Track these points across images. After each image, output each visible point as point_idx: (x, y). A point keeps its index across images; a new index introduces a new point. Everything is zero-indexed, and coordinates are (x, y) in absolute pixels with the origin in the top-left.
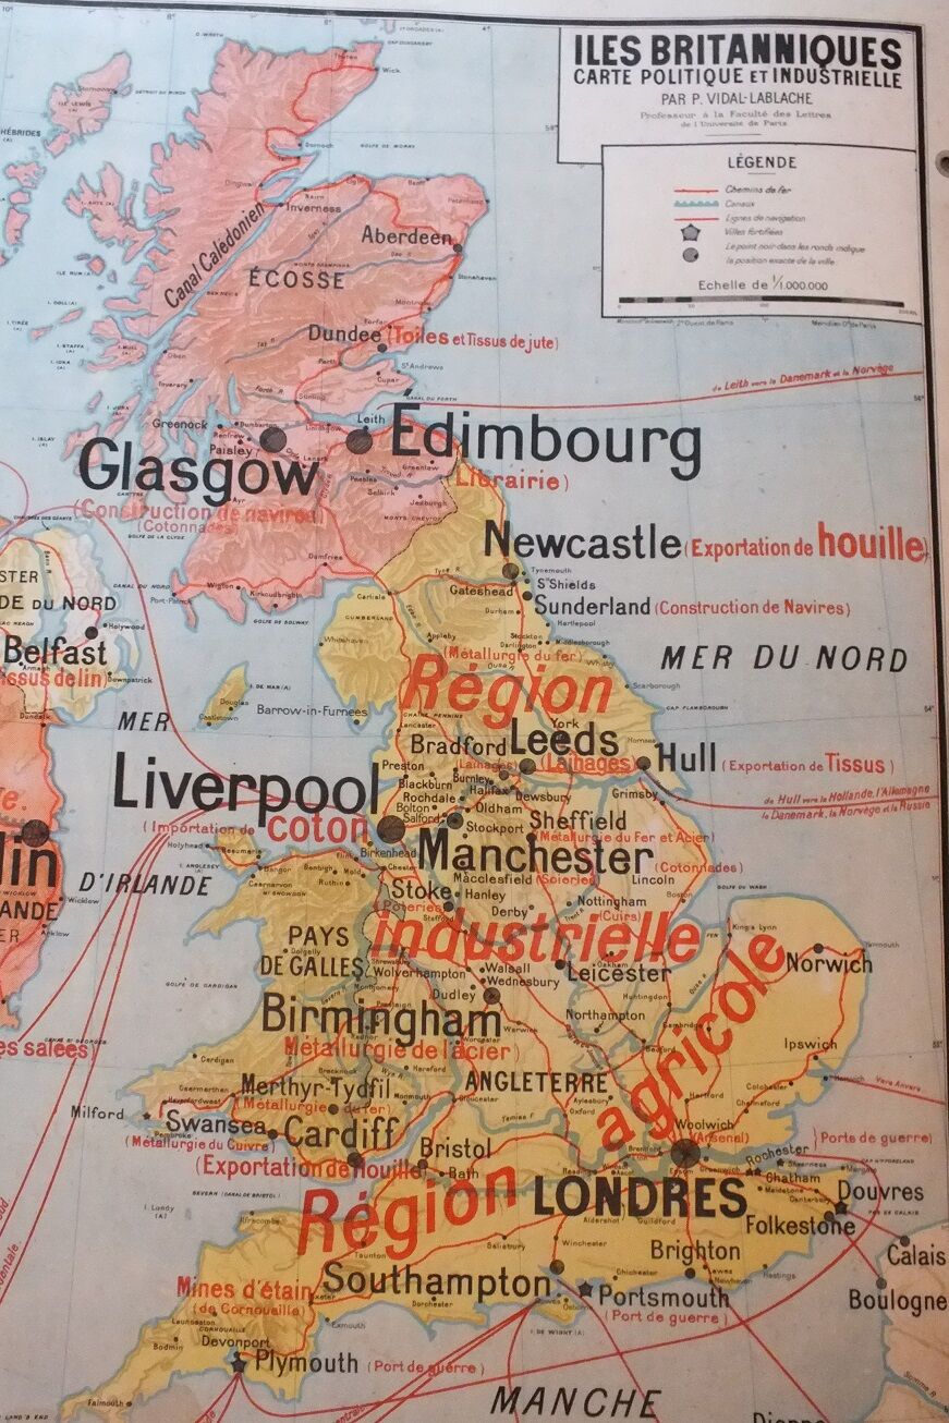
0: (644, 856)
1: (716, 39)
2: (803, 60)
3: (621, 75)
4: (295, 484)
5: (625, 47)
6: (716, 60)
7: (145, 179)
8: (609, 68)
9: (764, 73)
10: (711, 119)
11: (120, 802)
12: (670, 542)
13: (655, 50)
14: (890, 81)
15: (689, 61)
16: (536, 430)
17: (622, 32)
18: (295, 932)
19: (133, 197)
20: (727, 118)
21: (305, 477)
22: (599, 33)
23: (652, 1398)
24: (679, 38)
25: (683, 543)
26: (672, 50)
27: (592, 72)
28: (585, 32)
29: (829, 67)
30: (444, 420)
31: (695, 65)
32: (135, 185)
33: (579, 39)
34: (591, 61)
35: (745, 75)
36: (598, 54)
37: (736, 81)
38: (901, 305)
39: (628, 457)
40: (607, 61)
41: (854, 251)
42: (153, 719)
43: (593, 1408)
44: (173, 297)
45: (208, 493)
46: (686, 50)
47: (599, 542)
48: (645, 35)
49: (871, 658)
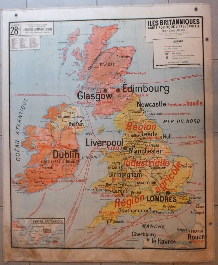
0: (161, 151)
1: (170, 20)
2: (184, 24)
3: (155, 27)
4: (109, 97)
5: (156, 22)
6: (170, 24)
7: (83, 49)
8: (154, 26)
9: (178, 26)
10: (170, 34)
11: (87, 146)
12: (164, 104)
13: (161, 23)
14: (198, 26)
15: (166, 24)
16: (144, 87)
17: (155, 20)
18: (113, 163)
19: (82, 53)
20: (172, 34)
21: (111, 96)
22: (152, 20)
23: (164, 226)
24: (164, 21)
25: (166, 104)
26: (163, 23)
27: (151, 27)
28: (150, 20)
29: (188, 24)
30: (130, 86)
31: (167, 25)
32: (82, 51)
33: (149, 21)
34: (151, 25)
35: (175, 27)
36: (152, 24)
37: (174, 28)
38: (199, 64)
39: (158, 91)
40: (153, 25)
41: (192, 56)
42: (91, 134)
43: (156, 227)
44: (89, 68)
45: (96, 99)
46: (166, 22)
47: (154, 104)
48: (159, 20)
49: (194, 121)
